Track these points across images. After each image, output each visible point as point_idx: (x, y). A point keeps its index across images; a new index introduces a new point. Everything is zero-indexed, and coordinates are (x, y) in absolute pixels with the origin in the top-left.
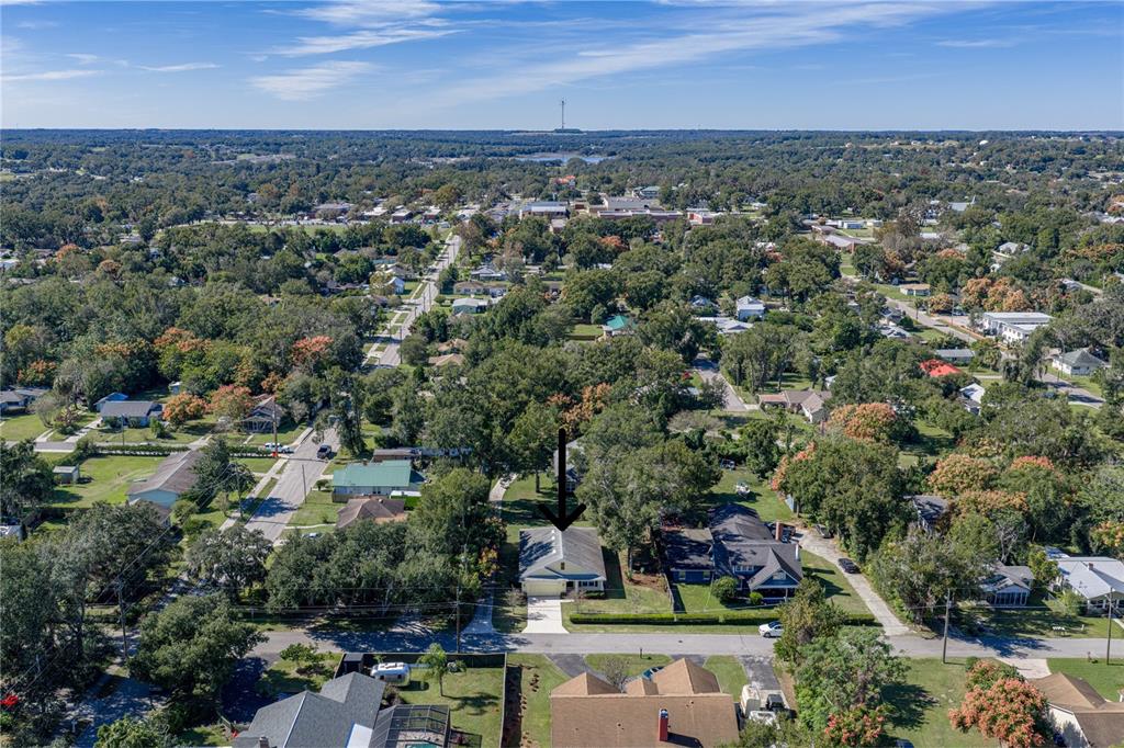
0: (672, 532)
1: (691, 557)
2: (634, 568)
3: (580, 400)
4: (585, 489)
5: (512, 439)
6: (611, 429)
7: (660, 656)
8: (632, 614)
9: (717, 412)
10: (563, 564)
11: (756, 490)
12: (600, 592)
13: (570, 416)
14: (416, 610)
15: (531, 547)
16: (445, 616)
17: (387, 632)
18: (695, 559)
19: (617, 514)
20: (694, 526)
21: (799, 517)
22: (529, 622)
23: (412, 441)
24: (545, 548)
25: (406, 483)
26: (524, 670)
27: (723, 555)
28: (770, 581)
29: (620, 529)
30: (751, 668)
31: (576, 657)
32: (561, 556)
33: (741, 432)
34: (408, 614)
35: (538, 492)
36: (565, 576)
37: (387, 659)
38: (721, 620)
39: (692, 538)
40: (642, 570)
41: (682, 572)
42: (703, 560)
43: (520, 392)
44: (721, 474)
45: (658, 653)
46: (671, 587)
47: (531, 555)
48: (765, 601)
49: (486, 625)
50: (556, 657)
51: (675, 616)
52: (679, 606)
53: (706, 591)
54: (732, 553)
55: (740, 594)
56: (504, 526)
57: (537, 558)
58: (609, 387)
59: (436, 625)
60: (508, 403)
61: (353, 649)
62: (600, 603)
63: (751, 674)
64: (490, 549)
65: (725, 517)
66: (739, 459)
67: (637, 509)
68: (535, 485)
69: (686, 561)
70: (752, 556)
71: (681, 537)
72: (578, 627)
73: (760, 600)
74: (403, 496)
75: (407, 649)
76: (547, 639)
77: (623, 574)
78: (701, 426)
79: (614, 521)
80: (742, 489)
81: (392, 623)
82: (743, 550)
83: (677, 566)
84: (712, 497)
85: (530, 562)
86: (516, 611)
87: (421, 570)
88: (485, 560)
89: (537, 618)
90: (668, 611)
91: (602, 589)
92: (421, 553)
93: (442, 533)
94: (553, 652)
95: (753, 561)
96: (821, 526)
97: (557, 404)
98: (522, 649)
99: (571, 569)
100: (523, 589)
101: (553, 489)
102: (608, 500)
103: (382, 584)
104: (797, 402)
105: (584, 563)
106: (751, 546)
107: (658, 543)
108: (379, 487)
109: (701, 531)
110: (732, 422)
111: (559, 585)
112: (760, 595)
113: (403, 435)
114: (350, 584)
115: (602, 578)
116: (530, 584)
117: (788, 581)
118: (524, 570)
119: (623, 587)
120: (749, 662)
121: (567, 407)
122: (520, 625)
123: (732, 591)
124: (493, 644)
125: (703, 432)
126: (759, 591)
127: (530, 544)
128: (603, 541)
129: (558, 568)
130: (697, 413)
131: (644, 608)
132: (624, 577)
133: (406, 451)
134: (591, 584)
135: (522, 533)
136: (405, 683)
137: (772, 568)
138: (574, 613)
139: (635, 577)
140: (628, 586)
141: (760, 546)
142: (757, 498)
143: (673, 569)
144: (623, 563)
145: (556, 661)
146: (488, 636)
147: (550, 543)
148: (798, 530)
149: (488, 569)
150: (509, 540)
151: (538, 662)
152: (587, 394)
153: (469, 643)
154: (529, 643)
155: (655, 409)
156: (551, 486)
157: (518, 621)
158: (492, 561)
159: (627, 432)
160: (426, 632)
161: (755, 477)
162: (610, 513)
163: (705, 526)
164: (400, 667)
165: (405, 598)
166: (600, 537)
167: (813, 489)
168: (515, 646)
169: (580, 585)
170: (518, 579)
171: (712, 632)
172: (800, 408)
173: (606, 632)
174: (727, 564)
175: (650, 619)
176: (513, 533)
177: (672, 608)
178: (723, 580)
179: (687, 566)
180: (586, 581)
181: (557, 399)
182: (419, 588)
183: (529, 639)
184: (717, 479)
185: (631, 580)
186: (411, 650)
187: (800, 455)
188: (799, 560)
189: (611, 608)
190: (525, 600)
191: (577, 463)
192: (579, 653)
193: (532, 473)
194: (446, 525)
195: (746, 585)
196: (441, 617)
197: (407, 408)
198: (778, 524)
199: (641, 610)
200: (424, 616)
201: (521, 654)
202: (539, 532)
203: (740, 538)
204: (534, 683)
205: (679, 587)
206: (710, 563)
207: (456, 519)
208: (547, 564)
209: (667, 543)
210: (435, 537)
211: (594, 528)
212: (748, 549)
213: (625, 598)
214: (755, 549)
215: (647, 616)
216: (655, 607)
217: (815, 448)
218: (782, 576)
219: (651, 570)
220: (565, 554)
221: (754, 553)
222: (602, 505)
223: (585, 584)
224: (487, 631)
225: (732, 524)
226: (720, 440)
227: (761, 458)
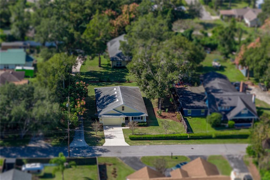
0: (181, 88)
1: (194, 102)
2: (162, 109)
3: (121, 13)
4: (135, 64)
5: (86, 36)
6: (144, 30)
7: (182, 156)
8: (164, 134)
9: (196, 20)
10: (123, 107)
11: (224, 64)
12: (144, 122)
13: (117, 22)
14: (41, 134)
15: (103, 98)
16: (58, 137)
17: (26, 146)
18: (197, 103)
19: (153, 79)
20: (192, 84)
21: (249, 79)
22: (106, 140)
23: (23, 37)
24: (112, 98)
25: (23, 62)
26: (108, 167)
27: (213, 101)
28: (239, 114)
29: (155, 87)
30: (233, 162)
31: (135, 159)
32: (122, 103)
33: (213, 32)
34: (36, 137)
35: (100, 66)
36: (124, 114)
37: (30, 161)
38: (214, 136)
39: (193, 92)
40: (167, 110)
41: (190, 111)
42: (200, 104)
43: (85, 8)
44: (205, 56)
45: (181, 155)
46: (184, 119)
47: (103, 102)
48: (236, 126)
49: (81, 142)
50: (124, 159)
51: (188, 135)
52: (189, 130)
53: (203, 121)
54: (218, 100)
55: (223, 122)
56: (87, 86)
57: (107, 104)
58: (137, 6)
59: (53, 142)
60: (79, 15)
61: (8, 156)
62: (145, 128)
63: (232, 165)
64: (81, 99)
65: (210, 80)
66: (213, 47)
67: (166, 76)
68: (98, 63)
69: (192, 105)
70: (229, 101)
71: (186, 91)
72: (134, 142)
73: (233, 125)
74: (23, 70)
75: (40, 156)
76: (118, 149)
77: (156, 113)
78: (190, 28)
79: (151, 83)
80: (216, 64)
81: (28, 141)
82: (224, 97)
83: (187, 107)
84: (201, 69)
85: (103, 107)
86: (97, 134)
87: (46, 112)
88: (79, 106)
89: (110, 137)
90: (184, 133)
91: (145, 121)
92: (44, 102)
93: (54, 91)
94: (122, 156)
95: (229, 104)
96: (262, 84)
97: (108, 15)
98: (105, 155)
99: (128, 110)
100: (100, 121)
101: (109, 65)
102: (147, 71)
103: (23, 120)
104: (241, 14)
105: (135, 106)
106: (228, 95)
107: (174, 95)
108: (8, 65)
109: (197, 88)
110: (207, 26)
111: (121, 119)
112: (233, 123)
113: (18, 34)
114: (5, 120)
115: (146, 115)
116: (104, 118)
117: (249, 114)
118: (100, 111)
119: (156, 119)
120: (231, 158)
121: (113, 17)
122: (101, 142)
123: (219, 121)
124: (88, 152)
125: (191, 32)
126: (233, 120)
127: (102, 96)
128: (143, 94)
129: (120, 110)
130: (187, 21)
131: (169, 131)
132: (157, 115)
133: (20, 44)
134: (139, 118)
135: (95, 90)
136: (42, 174)
137: (240, 107)
138: (130, 134)
139: (163, 114)
140: (159, 119)
141: (233, 95)
142: (225, 69)
143: (184, 109)
144: (155, 106)
145: (124, 161)
146: (84, 148)
147: (115, 95)
148: (250, 87)
149: (81, 110)
150: (89, 94)
151: (114, 162)
152: (125, 9)
153: (74, 152)
154: (108, 151)
155: (165, 18)
156: (107, 63)
157: (100, 139)
158: (83, 106)
159: (154, 31)
160: (48, 146)
161: (222, 58)
162: (149, 78)
163: (198, 85)
164: (38, 166)
165: (37, 127)
166: (142, 92)
167: (261, 63)
168: (100, 153)
169: (132, 119)
170: (97, 116)
171: (209, 143)
172: (242, 18)
173: (150, 144)
174: (215, 105)
175: (174, 137)
176: (91, 90)
177: (186, 131)
178: (214, 115)
179: (192, 107)
180: (136, 117)
181: (108, 12)
182: (45, 121)
183: (108, 149)
184: (203, 58)
185: (161, 115)
186: (42, 156)
187: (251, 45)
188: (254, 103)
189: (151, 131)
190: (102, 128)
191: (124, 50)
192: (137, 156)
193: (97, 56)
194: (55, 86)
195: (225, 117)
196: (55, 138)
197: (20, 18)
198: (242, 83)
199: (169, 132)
200: (46, 137)
201: (104, 158)
202: (106, 90)
203: (221, 91)
204: (114, 173)
205: (188, 119)
206: (205, 105)
207: (60, 82)
208: (114, 107)
209: (180, 95)
210: (50, 92)
211: (138, 87)
212: (227, 97)
213: (158, 125)
214: (231, 97)
215: (173, 135)
216: (176, 130)
217: (261, 41)
218: (246, 112)
219: (172, 110)
220: (124, 101)
221: (230, 99)
222: (144, 74)
223: (135, 118)
224: (83, 145)
225: (215, 83)
226: (201, 37)
227: (226, 46)
